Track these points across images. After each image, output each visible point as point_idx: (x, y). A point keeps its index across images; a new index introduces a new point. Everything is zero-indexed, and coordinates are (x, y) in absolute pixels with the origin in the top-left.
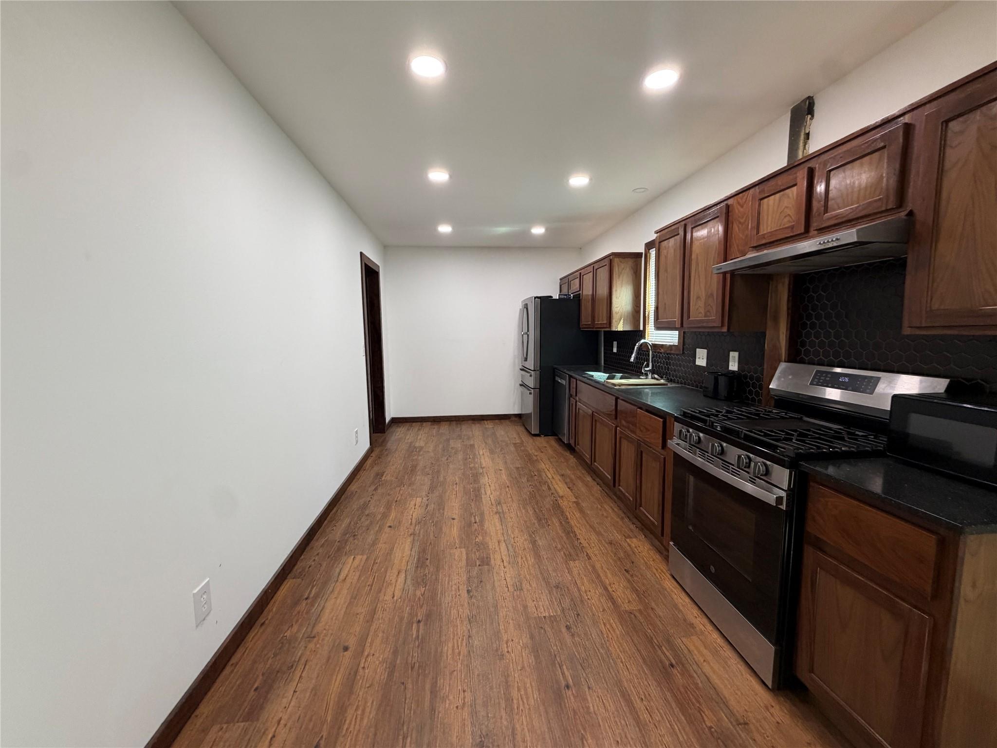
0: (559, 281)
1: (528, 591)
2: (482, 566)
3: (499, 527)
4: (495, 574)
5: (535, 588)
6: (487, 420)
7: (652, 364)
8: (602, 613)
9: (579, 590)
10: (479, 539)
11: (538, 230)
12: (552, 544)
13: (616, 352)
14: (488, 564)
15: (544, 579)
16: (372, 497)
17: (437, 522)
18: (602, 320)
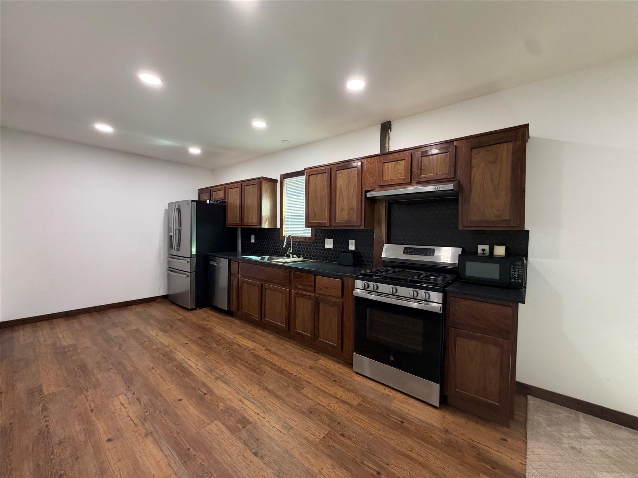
0: (198, 191)
1: (296, 426)
2: (246, 426)
3: (229, 389)
4: (262, 427)
5: (299, 421)
6: (132, 305)
7: (293, 249)
8: (348, 413)
9: (324, 407)
10: (222, 406)
11: (195, 151)
12: (280, 385)
13: (254, 242)
14: (250, 423)
15: (298, 411)
16: (47, 419)
17: (165, 410)
18: (251, 221)
